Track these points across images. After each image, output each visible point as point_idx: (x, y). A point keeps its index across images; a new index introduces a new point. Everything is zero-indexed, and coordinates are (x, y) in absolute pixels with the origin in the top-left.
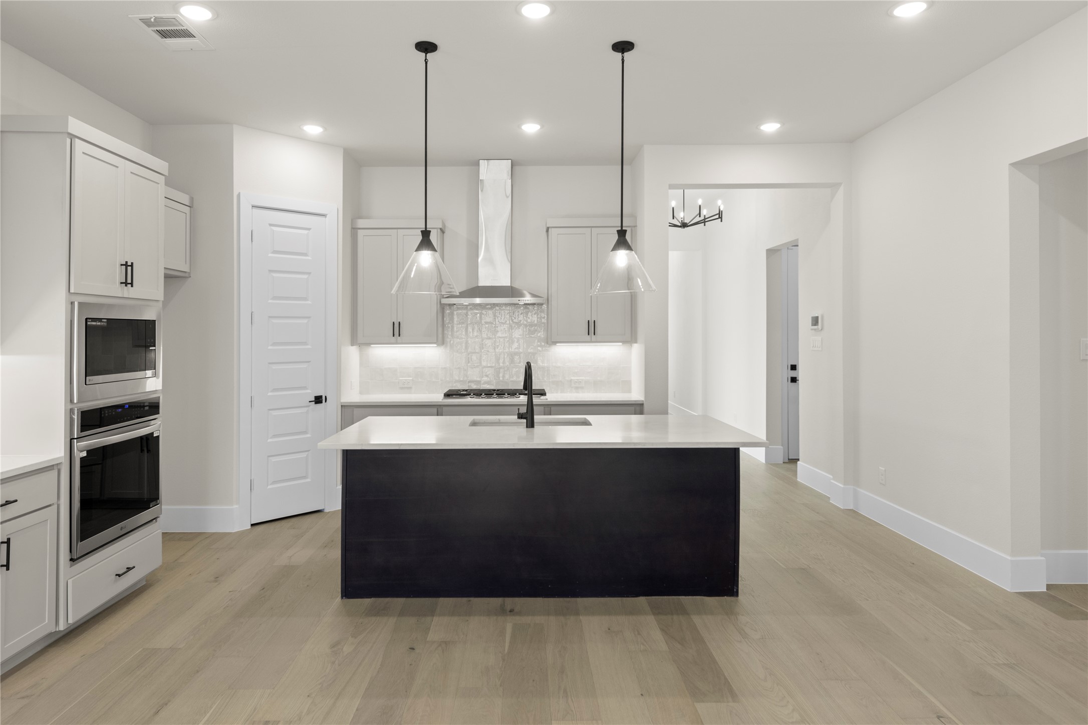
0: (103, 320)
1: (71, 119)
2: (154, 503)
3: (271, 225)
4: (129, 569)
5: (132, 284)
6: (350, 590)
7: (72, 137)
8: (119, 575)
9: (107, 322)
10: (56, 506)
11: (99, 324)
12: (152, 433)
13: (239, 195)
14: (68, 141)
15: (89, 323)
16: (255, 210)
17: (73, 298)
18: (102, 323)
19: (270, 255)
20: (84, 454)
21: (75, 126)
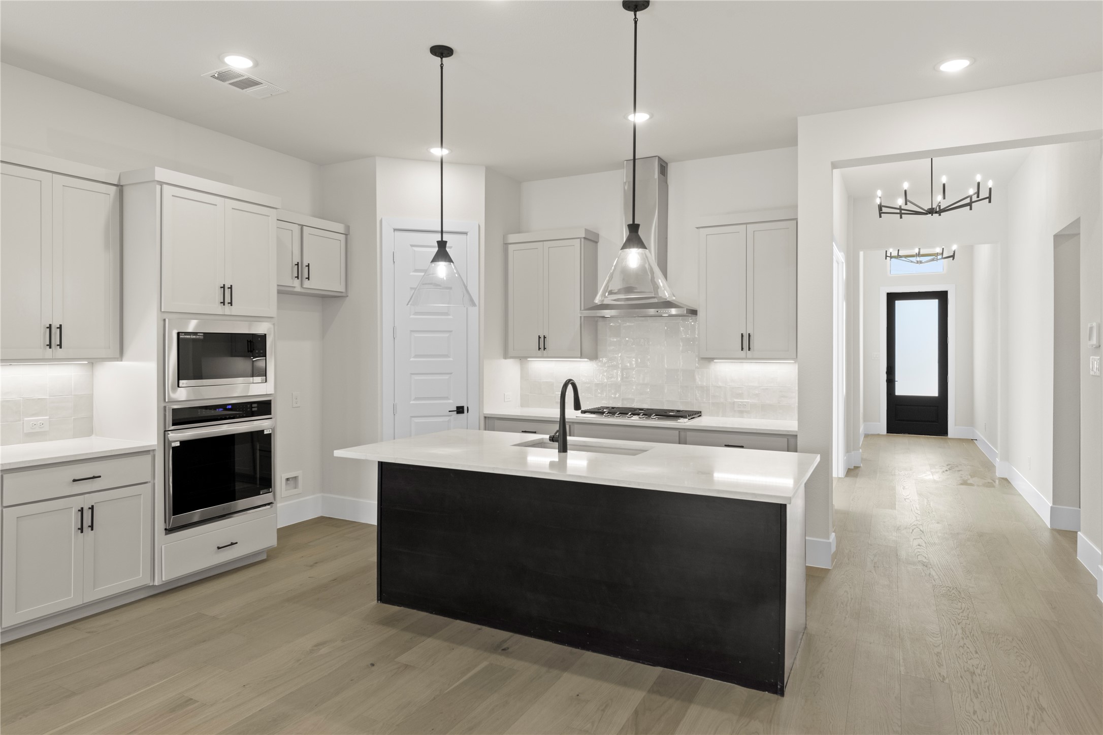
0: (198, 334)
1: (157, 169)
2: (265, 491)
3: (412, 246)
4: (232, 544)
5: (231, 303)
6: (385, 596)
7: (161, 183)
8: (219, 548)
9: (204, 336)
10: (149, 486)
11: (194, 337)
12: (263, 431)
13: (381, 221)
14: (158, 187)
15: (181, 337)
16: (397, 233)
17: (165, 316)
18: (198, 337)
19: (412, 274)
20: (178, 444)
21: (161, 174)
